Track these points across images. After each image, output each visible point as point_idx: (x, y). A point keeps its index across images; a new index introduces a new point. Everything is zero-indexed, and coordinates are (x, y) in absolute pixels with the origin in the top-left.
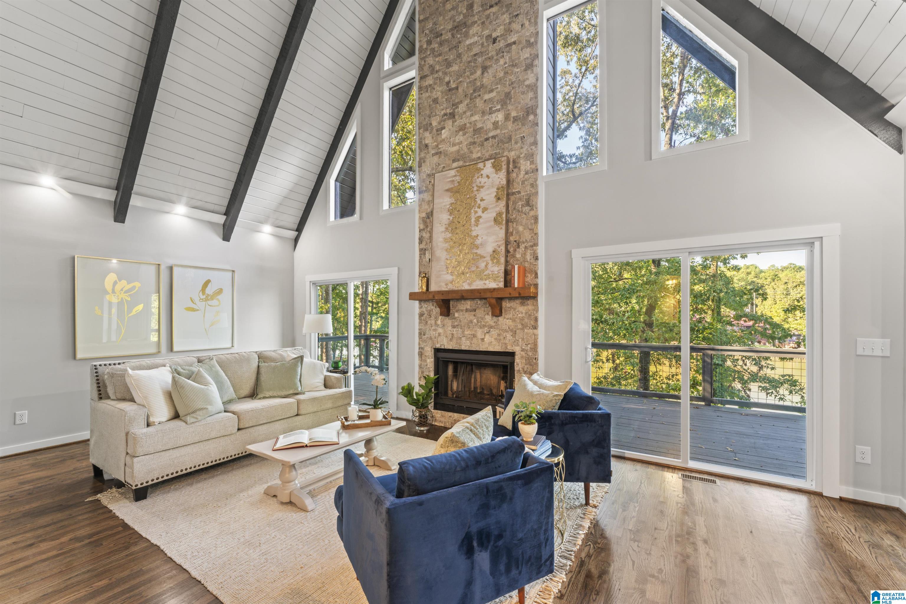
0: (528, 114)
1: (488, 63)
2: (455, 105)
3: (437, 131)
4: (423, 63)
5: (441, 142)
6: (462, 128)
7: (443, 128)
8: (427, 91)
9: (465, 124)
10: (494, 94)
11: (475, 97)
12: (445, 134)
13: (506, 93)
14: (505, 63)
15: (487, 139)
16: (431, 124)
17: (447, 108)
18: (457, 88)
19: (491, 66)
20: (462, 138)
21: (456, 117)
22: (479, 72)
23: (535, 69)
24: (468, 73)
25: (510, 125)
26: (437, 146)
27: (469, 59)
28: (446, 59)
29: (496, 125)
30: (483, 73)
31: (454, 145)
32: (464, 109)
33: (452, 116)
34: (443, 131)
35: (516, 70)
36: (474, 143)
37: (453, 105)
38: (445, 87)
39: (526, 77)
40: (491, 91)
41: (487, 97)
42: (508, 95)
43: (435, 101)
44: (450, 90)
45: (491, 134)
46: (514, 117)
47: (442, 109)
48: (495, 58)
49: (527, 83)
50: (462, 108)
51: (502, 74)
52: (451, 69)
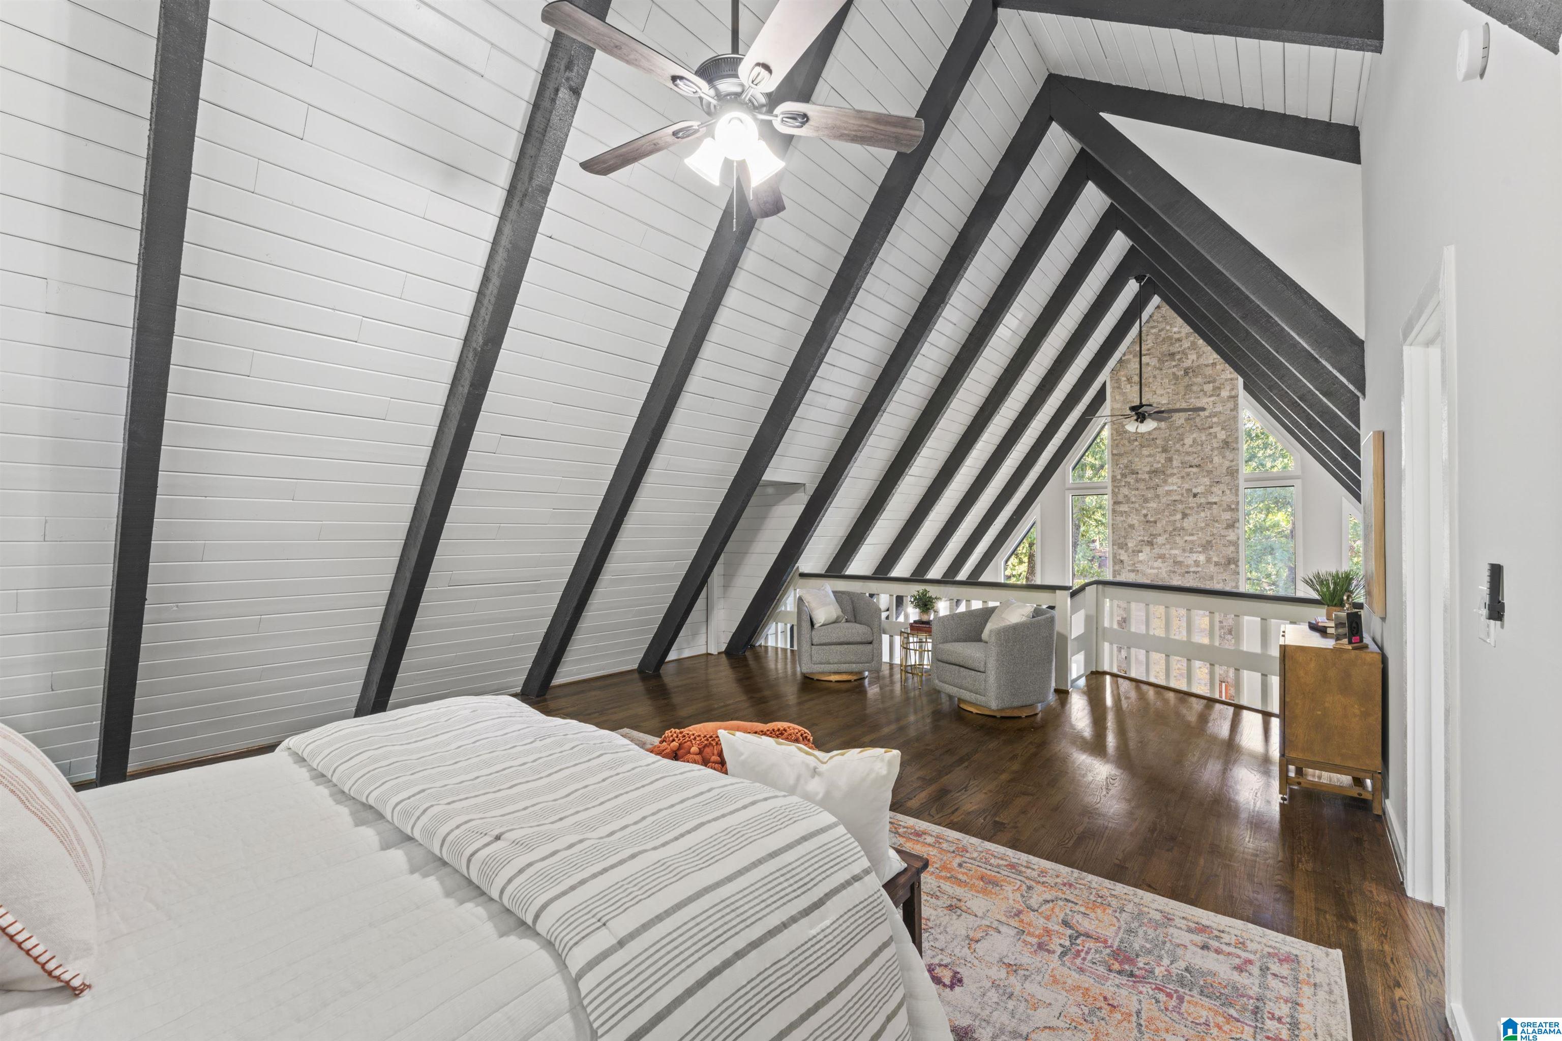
0: (1229, 563)
1: (1188, 511)
2: (1154, 536)
3: (1133, 551)
4: (1117, 490)
5: (1138, 562)
6: (1162, 557)
7: (1142, 552)
8: (1122, 516)
9: (1165, 554)
10: (1194, 538)
11: (1175, 535)
12: (1142, 556)
13: (1207, 541)
14: (1206, 517)
15: (1188, 572)
16: (1126, 544)
17: (1144, 536)
18: (1155, 522)
19: (1192, 514)
20: (1161, 565)
21: (1155, 546)
22: (1179, 516)
23: (1236, 530)
24: (1166, 513)
25: (1212, 568)
26: (1134, 564)
27: (1168, 502)
28: (1143, 495)
29: (1197, 564)
30: (1183, 518)
31: (1152, 568)
32: (1164, 542)
33: (1150, 544)
34: (1140, 554)
35: (1217, 525)
36: (1174, 572)
37: (1151, 535)
38: (1143, 518)
39: (1227, 533)
40: (1192, 535)
41: (1187, 538)
42: (1209, 542)
43: (1132, 526)
44: (1147, 522)
45: (1192, 569)
46: (1215, 562)
47: (1138, 535)
48: (1196, 509)
49: (1228, 538)
50: (1160, 540)
51: (1203, 525)
52: (1148, 505)
